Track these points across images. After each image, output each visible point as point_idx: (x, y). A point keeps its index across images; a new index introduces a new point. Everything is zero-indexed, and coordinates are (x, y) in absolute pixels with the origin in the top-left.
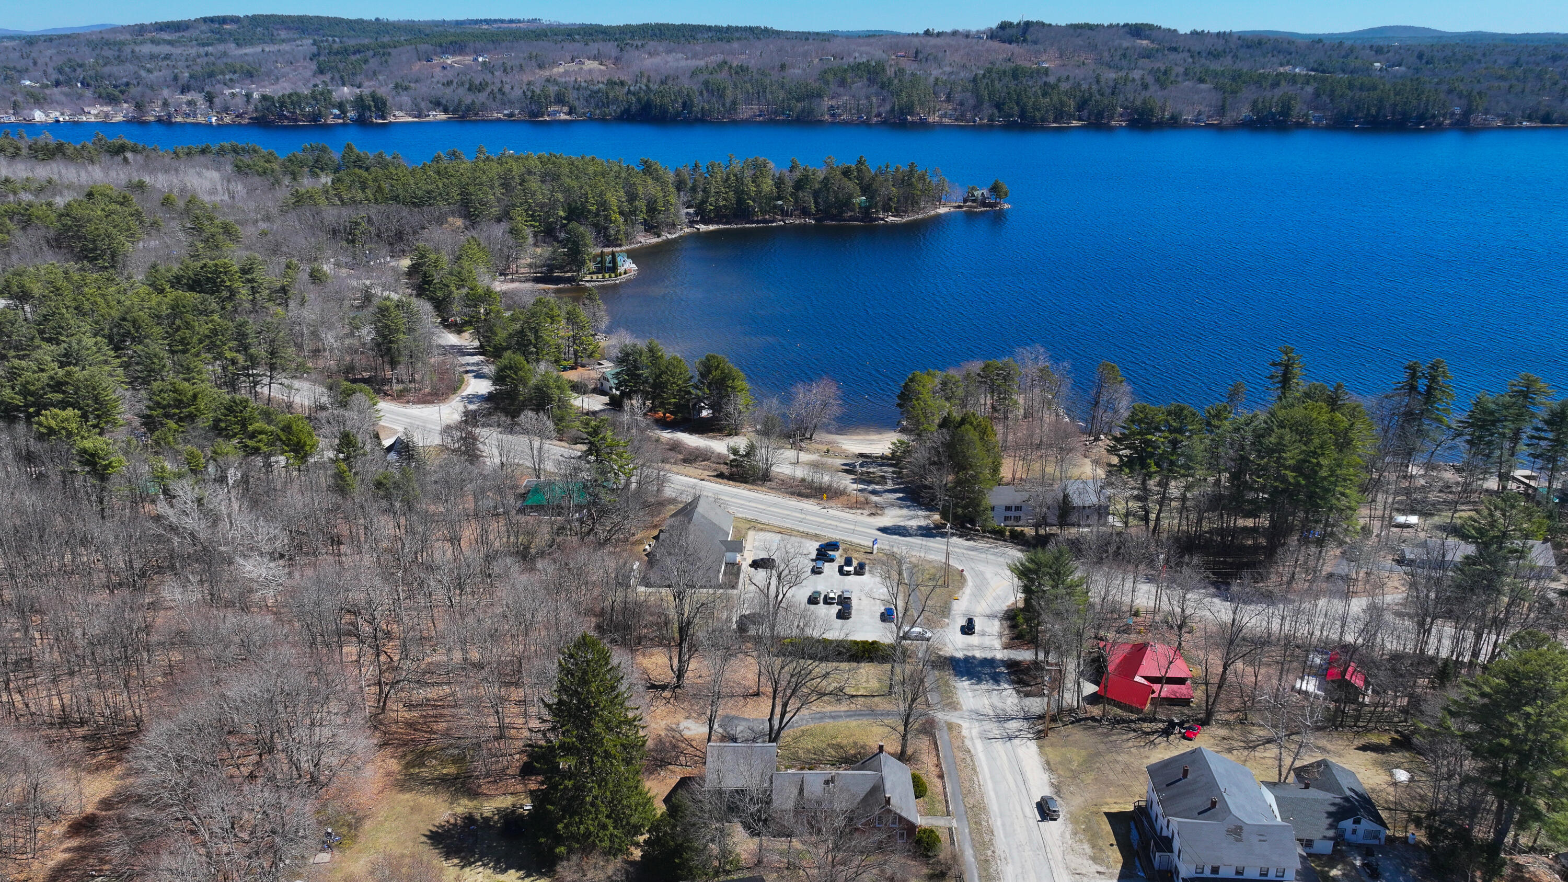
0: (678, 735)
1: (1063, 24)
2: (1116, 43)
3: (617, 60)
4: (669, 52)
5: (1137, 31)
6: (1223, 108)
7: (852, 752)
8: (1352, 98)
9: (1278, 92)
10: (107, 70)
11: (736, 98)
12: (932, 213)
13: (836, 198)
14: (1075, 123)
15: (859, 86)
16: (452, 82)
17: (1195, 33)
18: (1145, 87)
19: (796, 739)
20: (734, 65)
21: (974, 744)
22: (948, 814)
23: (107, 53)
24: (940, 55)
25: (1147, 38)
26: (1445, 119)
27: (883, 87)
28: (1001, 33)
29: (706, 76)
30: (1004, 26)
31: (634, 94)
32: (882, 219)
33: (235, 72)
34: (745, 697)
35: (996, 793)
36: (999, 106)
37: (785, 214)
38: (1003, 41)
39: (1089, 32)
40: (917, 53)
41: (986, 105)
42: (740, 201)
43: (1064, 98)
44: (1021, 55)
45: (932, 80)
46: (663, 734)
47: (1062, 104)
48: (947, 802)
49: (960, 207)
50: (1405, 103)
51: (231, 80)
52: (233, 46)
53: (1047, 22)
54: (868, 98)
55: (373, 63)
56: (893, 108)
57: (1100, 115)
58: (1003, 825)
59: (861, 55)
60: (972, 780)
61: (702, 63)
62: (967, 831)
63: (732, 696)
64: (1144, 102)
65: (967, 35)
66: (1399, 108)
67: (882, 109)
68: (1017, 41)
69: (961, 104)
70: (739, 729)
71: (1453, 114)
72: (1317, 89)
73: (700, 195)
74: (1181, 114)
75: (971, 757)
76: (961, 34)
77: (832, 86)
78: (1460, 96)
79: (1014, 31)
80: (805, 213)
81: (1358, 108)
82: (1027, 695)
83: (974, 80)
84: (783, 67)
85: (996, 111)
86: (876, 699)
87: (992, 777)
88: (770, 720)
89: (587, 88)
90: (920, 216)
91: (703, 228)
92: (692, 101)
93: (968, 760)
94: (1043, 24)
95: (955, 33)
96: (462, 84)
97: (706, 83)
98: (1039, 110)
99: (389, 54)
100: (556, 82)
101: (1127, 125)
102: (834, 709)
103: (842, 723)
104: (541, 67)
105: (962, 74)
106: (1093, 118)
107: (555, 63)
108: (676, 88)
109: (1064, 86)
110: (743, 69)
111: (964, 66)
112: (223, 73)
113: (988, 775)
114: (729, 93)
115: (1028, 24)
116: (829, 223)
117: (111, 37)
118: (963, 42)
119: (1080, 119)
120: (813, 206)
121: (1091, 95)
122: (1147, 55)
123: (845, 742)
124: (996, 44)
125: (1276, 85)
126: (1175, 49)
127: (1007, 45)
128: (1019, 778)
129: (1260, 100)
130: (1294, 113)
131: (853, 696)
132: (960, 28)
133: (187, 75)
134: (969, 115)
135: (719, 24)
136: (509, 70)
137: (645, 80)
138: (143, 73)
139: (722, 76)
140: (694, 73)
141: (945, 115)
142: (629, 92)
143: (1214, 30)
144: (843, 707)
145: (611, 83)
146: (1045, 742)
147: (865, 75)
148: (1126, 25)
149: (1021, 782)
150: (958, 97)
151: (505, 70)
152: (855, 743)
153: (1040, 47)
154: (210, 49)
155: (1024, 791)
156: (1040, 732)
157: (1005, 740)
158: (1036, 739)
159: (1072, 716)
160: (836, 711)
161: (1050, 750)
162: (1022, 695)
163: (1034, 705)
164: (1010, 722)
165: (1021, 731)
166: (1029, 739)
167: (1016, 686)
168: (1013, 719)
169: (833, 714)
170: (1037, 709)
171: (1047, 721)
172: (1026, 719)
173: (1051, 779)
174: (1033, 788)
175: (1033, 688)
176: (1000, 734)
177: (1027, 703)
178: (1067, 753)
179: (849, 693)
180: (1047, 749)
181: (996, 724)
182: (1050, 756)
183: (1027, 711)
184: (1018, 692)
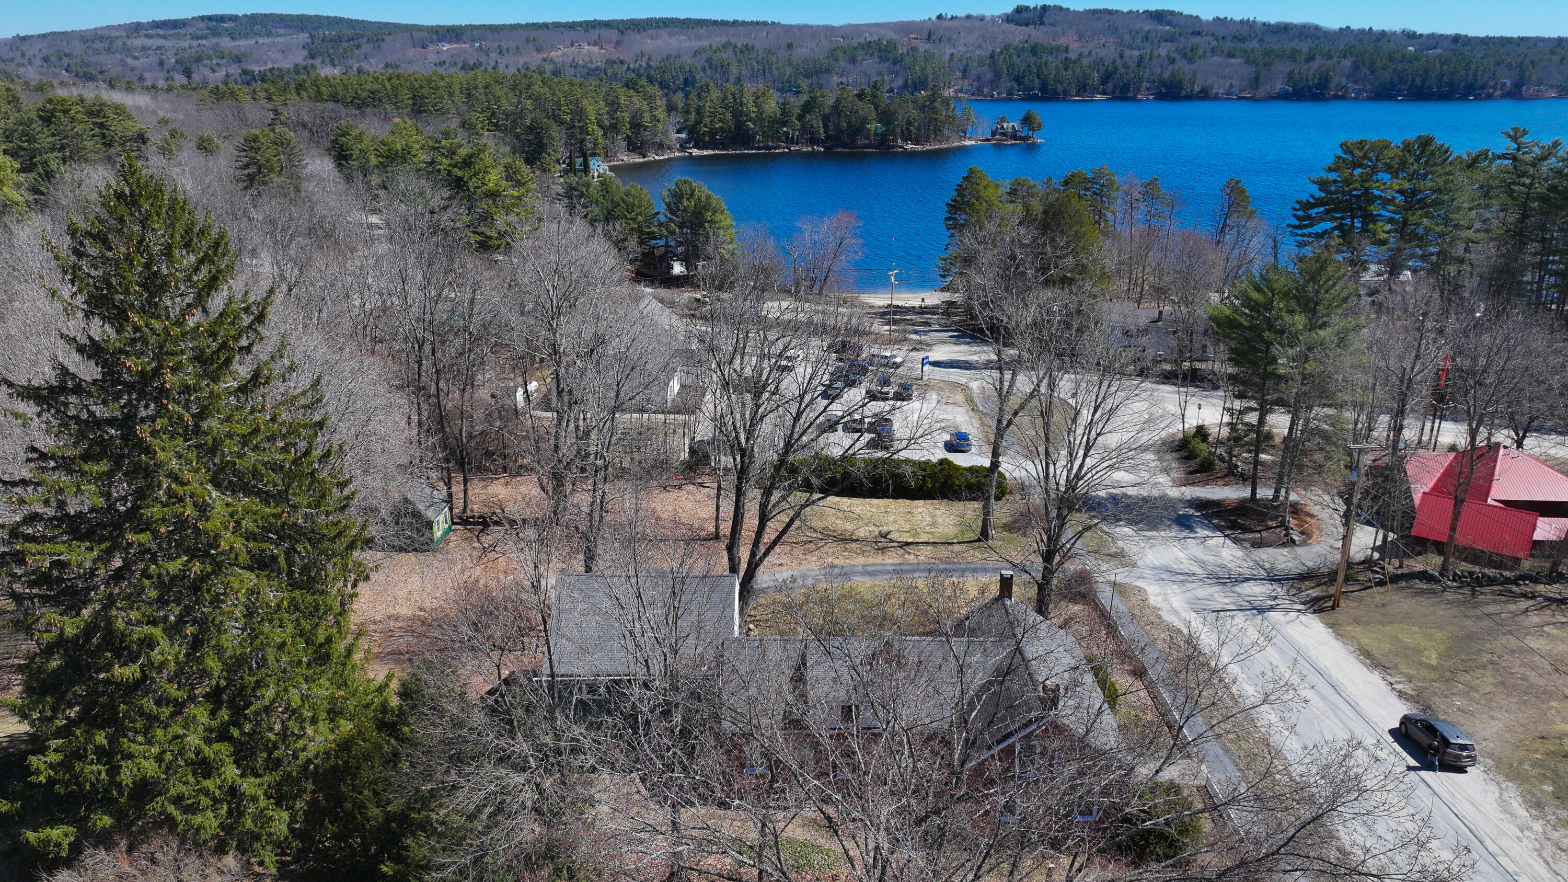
1: (1081, 10)
2: (1137, 26)
3: (618, 43)
4: (670, 35)
5: (1158, 16)
6: (1257, 79)
8: (1394, 70)
9: (1314, 65)
10: (94, 59)
11: (740, 74)
12: (957, 144)
13: (849, 123)
14: (1098, 97)
15: (870, 64)
16: (444, 62)
17: (1217, 19)
18: (1173, 61)
20: (739, 45)
21: (1181, 619)
23: (98, 45)
24: (955, 36)
25: (1168, 24)
26: (1495, 90)
27: (895, 62)
28: (1017, 16)
29: (709, 53)
30: (1020, 10)
31: (633, 71)
32: (901, 147)
33: (223, 57)
36: (1018, 80)
37: (790, 140)
38: (1018, 24)
39: (1109, 17)
40: (929, 35)
41: (1005, 77)
42: (740, 125)
43: (1088, 71)
44: (1036, 34)
45: (946, 57)
46: (500, 596)
47: (1086, 76)
49: (987, 140)
50: (1453, 73)
51: (218, 64)
52: (227, 39)
53: (1065, 6)
54: (880, 74)
55: (366, 48)
56: (907, 81)
57: (1126, 88)
59: (871, 35)
61: (705, 43)
64: (1173, 74)
65: (982, 19)
66: (1446, 79)
67: (894, 85)
68: (1034, 23)
69: (979, 78)
71: (1504, 84)
72: (1355, 62)
73: (693, 117)
74: (1211, 87)
75: (1189, 640)
76: (976, 18)
77: (841, 63)
78: (1509, 67)
79: (1030, 15)
80: (813, 141)
81: (1401, 80)
82: (1258, 544)
83: (992, 56)
84: (790, 46)
85: (1015, 84)
86: (955, 547)
89: (584, 66)
90: (943, 146)
91: (695, 152)
92: (694, 77)
94: (1061, 8)
95: (969, 17)
96: (456, 64)
97: (709, 61)
98: (1061, 83)
99: (383, 40)
100: (552, 61)
101: (1155, 99)
104: (539, 50)
105: (978, 52)
106: (1117, 91)
107: (553, 47)
108: (678, 65)
109: (1085, 61)
110: (748, 49)
111: (980, 47)
112: (210, 58)
114: (734, 71)
115: (1045, 8)
116: (840, 150)
117: (107, 33)
118: (977, 24)
119: (1104, 93)
120: (822, 131)
121: (1116, 68)
122: (1170, 39)
124: (1012, 27)
125: (1310, 58)
126: (1199, 33)
127: (1023, 28)
129: (1296, 71)
130: (1332, 85)
131: (908, 544)
132: (974, 13)
133: (173, 60)
134: (986, 90)
135: (725, 19)
136: (504, 51)
137: (645, 60)
138: (130, 61)
139: (728, 55)
140: (697, 53)
141: (961, 91)
142: (628, 69)
143: (1237, 18)
144: (890, 559)
145: (611, 63)
147: (876, 54)
148: (1146, 12)
149: (1327, 690)
150: (974, 73)
151: (501, 52)
153: (1058, 29)
154: (204, 42)
155: (1345, 706)
156: (1316, 600)
157: (1248, 613)
158: (1315, 612)
159: (1377, 572)
160: (874, 565)
161: (1358, 629)
162: (1247, 545)
163: (1282, 559)
164: (1245, 584)
165: (1276, 598)
166: (1299, 611)
167: (1228, 532)
168: (1247, 580)
169: (869, 569)
170: (1290, 565)
171: (1325, 583)
172: (1275, 580)
173: (1398, 687)
174: (1366, 705)
175: (1264, 534)
176: (1233, 604)
177: (1265, 557)
178: (1400, 636)
179: (901, 539)
180: (1349, 628)
181: (1217, 588)
182: (1365, 641)
183: (1272, 569)
184: (1236, 541)
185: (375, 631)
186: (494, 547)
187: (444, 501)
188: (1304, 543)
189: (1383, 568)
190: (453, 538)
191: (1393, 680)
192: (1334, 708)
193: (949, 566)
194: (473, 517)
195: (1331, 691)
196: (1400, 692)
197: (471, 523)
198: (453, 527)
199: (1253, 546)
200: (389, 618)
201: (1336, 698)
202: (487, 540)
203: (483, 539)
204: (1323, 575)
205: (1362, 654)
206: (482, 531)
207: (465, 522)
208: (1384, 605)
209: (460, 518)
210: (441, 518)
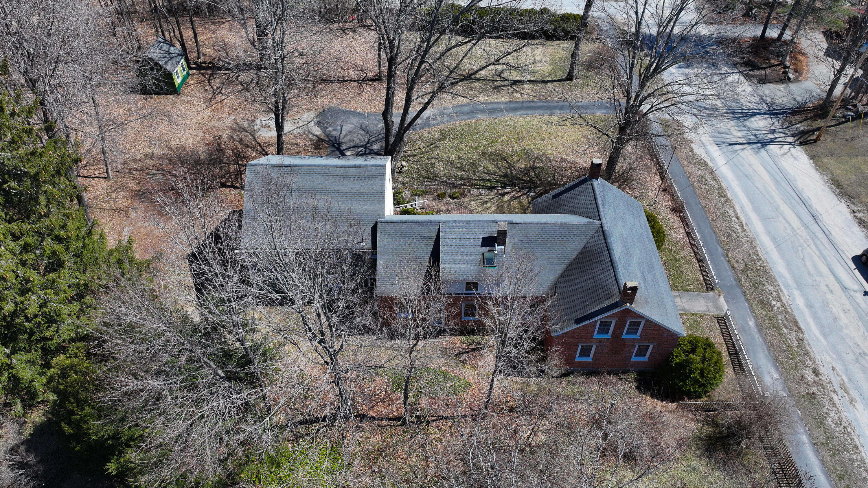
0: (248, 138)
7: (521, 165)
19: (432, 145)
21: (707, 152)
22: (709, 287)
34: (361, 81)
35: (774, 240)
46: (225, 136)
48: (701, 261)
58: (810, 306)
60: (725, 215)
62: (751, 323)
63: (342, 81)
70: (347, 127)
75: (712, 173)
82: (763, 81)
86: (549, 85)
87: (756, 210)
88: (386, 114)
93: (709, 178)
102: (490, 99)
103: (502, 119)
113: (748, 208)
123: (508, 149)
128: (803, 211)
131: (515, 82)
144: (503, 97)
146: (820, 148)
149: (809, 219)
152: (525, 151)
155: (821, 235)
156: (803, 133)
157: (755, 146)
158: (801, 144)
159: (850, 110)
160: (492, 103)
161: (832, 161)
162: (755, 81)
163: (779, 94)
164: (753, 119)
165: (774, 131)
166: (790, 143)
167: (742, 69)
168: (754, 114)
169: (489, 107)
170: (785, 99)
171: (810, 118)
172: (774, 114)
173: (859, 215)
174: (836, 234)
175: (768, 71)
176: (744, 137)
177: (767, 92)
178: (862, 167)
179: (511, 78)
180: (826, 160)
181: (733, 123)
182: (837, 172)
183: (772, 103)
184: (747, 77)
185: (136, 169)
186: (220, 89)
187: (179, 55)
188: (796, 80)
189: (855, 106)
190: (191, 82)
191: (855, 208)
192: (813, 236)
193: (545, 104)
194: (205, 63)
195: (811, 219)
196: (860, 219)
197: (204, 68)
198: (191, 72)
199: (759, 82)
200: (146, 156)
201: (815, 227)
202: (216, 83)
203: (212, 82)
204: (809, 110)
205: (834, 184)
206: (211, 75)
207: (199, 67)
208: (852, 139)
209: (195, 63)
210: (179, 68)
